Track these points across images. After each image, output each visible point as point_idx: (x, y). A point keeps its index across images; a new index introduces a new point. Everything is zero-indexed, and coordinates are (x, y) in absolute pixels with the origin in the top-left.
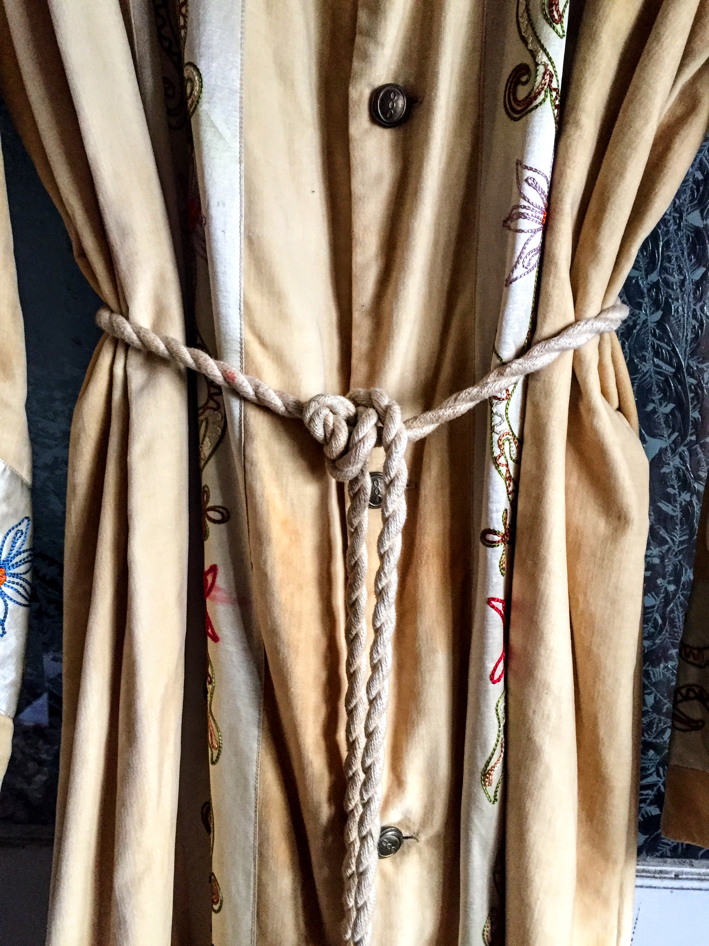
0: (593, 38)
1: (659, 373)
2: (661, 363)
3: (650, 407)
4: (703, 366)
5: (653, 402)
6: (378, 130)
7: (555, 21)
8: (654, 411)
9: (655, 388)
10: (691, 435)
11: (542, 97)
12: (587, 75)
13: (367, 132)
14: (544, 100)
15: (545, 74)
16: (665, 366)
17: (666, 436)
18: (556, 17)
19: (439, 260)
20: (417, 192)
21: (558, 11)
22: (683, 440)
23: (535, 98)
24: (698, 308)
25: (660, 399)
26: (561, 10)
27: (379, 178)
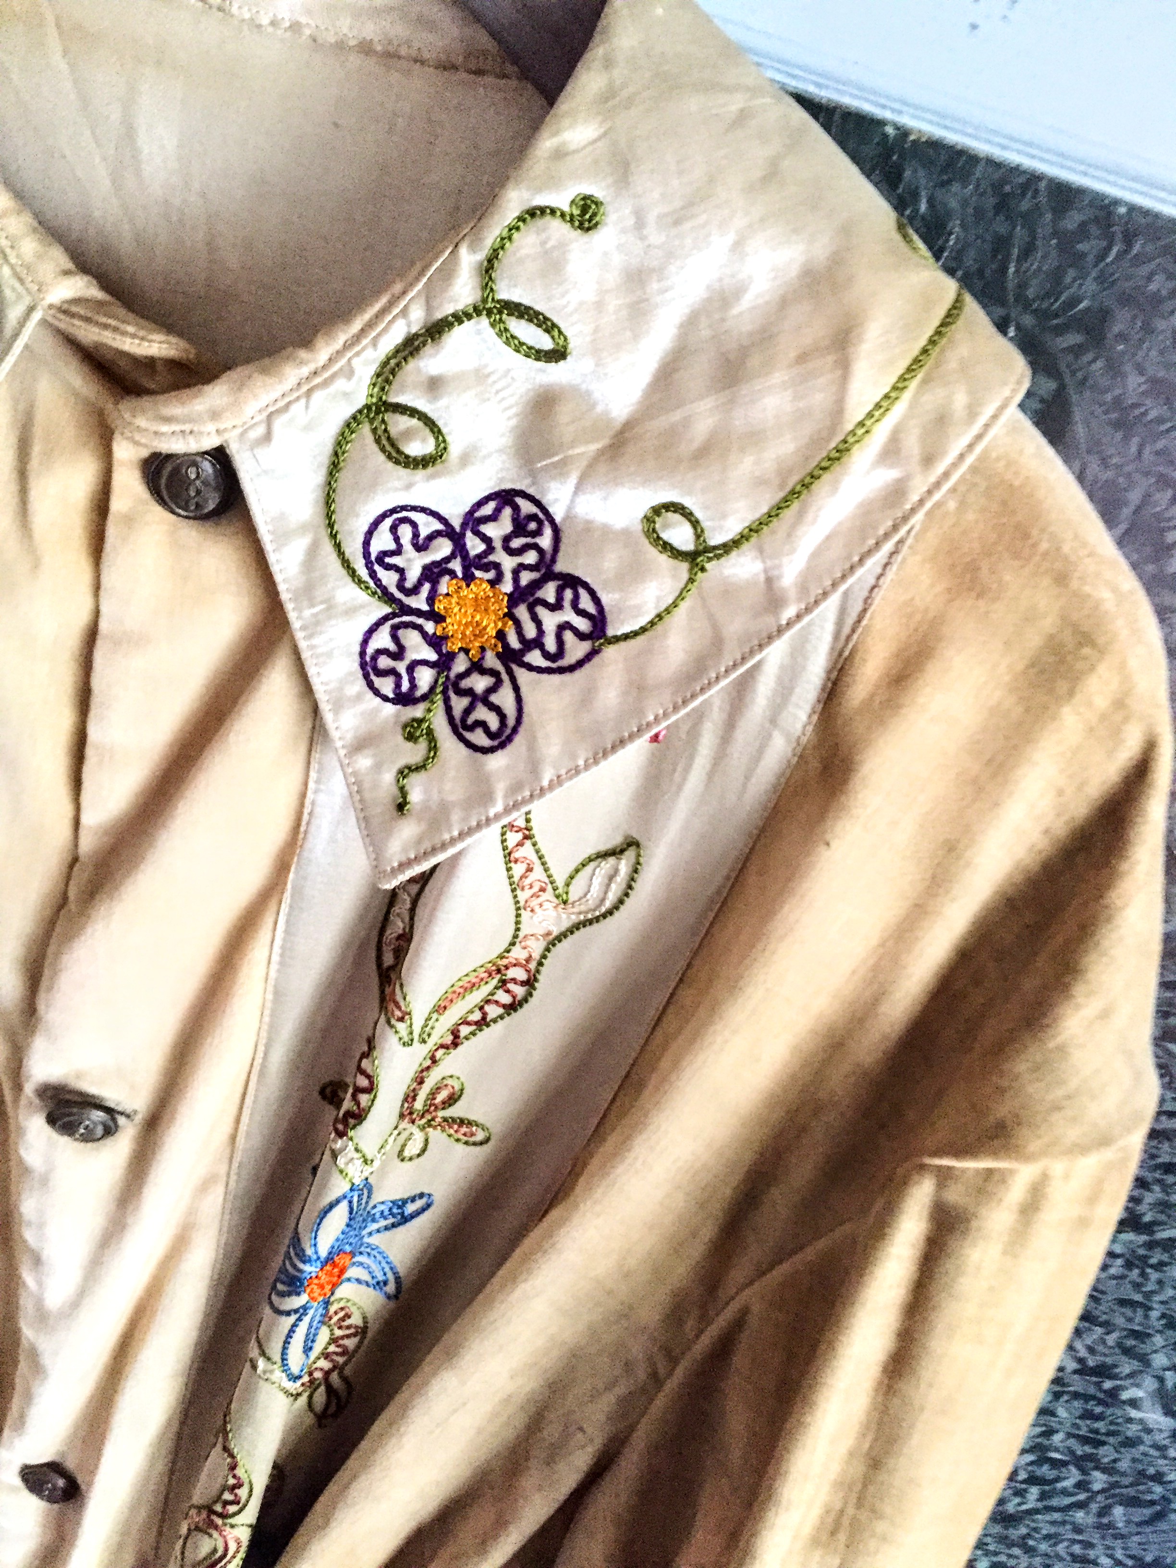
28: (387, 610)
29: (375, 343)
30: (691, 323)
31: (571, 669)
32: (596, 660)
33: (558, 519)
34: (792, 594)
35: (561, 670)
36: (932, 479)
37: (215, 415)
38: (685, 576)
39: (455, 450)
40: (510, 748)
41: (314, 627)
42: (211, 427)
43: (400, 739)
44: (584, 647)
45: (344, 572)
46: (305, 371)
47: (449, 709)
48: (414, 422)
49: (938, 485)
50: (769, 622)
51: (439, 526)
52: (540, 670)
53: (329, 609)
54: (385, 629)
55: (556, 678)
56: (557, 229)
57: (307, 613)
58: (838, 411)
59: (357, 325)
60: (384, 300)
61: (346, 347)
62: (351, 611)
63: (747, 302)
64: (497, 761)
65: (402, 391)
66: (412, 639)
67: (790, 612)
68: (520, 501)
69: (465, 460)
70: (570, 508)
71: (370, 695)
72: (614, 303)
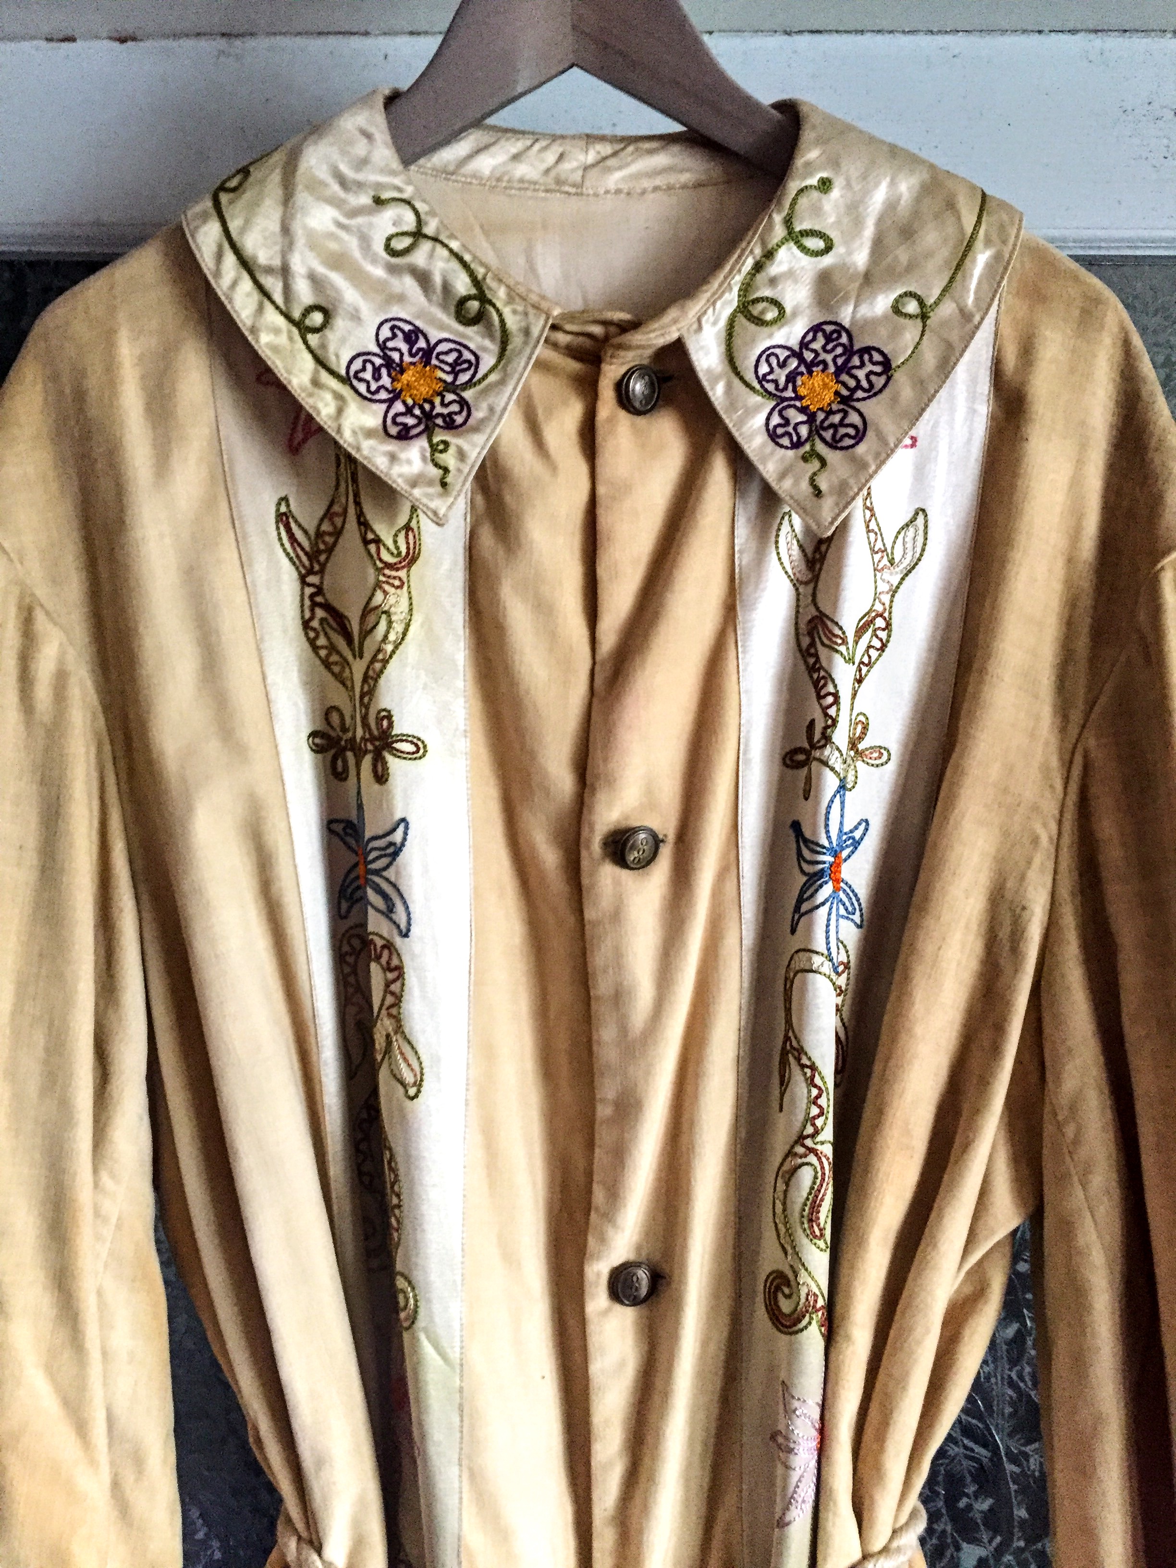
0: (861, 1242)
1: (972, 1459)
2: (971, 1444)
3: (963, 1503)
4: (1028, 1449)
5: (968, 1496)
6: (618, 1308)
7: (815, 1237)
8: (969, 1507)
9: (969, 1479)
10: (1019, 1539)
11: (807, 1319)
12: (856, 1283)
13: (606, 1312)
14: (810, 1323)
15: (808, 1295)
16: (978, 1449)
17: (986, 1541)
18: (818, 1233)
19: (696, 1459)
20: (666, 1395)
21: (818, 1225)
22: (1009, 1545)
23: (800, 1321)
24: (1014, 1375)
25: (974, 1492)
26: (822, 1226)
27: (622, 1364)
28: (773, 403)
29: (739, 271)
30: (880, 221)
31: (881, 391)
32: (891, 382)
33: (847, 326)
34: (974, 310)
35: (875, 394)
36: (1010, 247)
37: (675, 321)
38: (921, 324)
39: (788, 310)
40: (865, 439)
41: (741, 422)
42: (674, 328)
43: (802, 463)
44: (882, 380)
45: (748, 390)
46: (708, 294)
47: (823, 440)
48: (765, 304)
49: (1014, 249)
50: (970, 327)
51: (787, 353)
52: (864, 399)
53: (746, 411)
54: (776, 414)
55: (874, 400)
56: (815, 194)
57: (735, 417)
58: (961, 229)
59: (727, 268)
60: (739, 251)
61: (726, 278)
62: (757, 409)
63: (902, 202)
64: (861, 449)
65: (758, 289)
66: (791, 413)
67: (977, 318)
68: (824, 327)
69: (795, 314)
70: (853, 317)
71: (778, 449)
72: (845, 220)
